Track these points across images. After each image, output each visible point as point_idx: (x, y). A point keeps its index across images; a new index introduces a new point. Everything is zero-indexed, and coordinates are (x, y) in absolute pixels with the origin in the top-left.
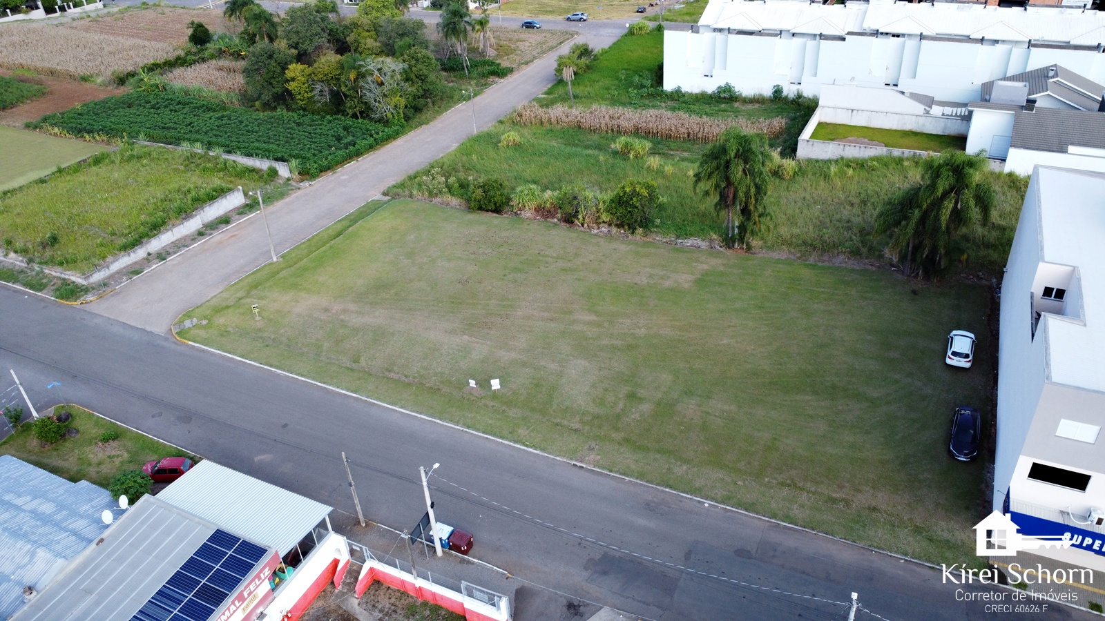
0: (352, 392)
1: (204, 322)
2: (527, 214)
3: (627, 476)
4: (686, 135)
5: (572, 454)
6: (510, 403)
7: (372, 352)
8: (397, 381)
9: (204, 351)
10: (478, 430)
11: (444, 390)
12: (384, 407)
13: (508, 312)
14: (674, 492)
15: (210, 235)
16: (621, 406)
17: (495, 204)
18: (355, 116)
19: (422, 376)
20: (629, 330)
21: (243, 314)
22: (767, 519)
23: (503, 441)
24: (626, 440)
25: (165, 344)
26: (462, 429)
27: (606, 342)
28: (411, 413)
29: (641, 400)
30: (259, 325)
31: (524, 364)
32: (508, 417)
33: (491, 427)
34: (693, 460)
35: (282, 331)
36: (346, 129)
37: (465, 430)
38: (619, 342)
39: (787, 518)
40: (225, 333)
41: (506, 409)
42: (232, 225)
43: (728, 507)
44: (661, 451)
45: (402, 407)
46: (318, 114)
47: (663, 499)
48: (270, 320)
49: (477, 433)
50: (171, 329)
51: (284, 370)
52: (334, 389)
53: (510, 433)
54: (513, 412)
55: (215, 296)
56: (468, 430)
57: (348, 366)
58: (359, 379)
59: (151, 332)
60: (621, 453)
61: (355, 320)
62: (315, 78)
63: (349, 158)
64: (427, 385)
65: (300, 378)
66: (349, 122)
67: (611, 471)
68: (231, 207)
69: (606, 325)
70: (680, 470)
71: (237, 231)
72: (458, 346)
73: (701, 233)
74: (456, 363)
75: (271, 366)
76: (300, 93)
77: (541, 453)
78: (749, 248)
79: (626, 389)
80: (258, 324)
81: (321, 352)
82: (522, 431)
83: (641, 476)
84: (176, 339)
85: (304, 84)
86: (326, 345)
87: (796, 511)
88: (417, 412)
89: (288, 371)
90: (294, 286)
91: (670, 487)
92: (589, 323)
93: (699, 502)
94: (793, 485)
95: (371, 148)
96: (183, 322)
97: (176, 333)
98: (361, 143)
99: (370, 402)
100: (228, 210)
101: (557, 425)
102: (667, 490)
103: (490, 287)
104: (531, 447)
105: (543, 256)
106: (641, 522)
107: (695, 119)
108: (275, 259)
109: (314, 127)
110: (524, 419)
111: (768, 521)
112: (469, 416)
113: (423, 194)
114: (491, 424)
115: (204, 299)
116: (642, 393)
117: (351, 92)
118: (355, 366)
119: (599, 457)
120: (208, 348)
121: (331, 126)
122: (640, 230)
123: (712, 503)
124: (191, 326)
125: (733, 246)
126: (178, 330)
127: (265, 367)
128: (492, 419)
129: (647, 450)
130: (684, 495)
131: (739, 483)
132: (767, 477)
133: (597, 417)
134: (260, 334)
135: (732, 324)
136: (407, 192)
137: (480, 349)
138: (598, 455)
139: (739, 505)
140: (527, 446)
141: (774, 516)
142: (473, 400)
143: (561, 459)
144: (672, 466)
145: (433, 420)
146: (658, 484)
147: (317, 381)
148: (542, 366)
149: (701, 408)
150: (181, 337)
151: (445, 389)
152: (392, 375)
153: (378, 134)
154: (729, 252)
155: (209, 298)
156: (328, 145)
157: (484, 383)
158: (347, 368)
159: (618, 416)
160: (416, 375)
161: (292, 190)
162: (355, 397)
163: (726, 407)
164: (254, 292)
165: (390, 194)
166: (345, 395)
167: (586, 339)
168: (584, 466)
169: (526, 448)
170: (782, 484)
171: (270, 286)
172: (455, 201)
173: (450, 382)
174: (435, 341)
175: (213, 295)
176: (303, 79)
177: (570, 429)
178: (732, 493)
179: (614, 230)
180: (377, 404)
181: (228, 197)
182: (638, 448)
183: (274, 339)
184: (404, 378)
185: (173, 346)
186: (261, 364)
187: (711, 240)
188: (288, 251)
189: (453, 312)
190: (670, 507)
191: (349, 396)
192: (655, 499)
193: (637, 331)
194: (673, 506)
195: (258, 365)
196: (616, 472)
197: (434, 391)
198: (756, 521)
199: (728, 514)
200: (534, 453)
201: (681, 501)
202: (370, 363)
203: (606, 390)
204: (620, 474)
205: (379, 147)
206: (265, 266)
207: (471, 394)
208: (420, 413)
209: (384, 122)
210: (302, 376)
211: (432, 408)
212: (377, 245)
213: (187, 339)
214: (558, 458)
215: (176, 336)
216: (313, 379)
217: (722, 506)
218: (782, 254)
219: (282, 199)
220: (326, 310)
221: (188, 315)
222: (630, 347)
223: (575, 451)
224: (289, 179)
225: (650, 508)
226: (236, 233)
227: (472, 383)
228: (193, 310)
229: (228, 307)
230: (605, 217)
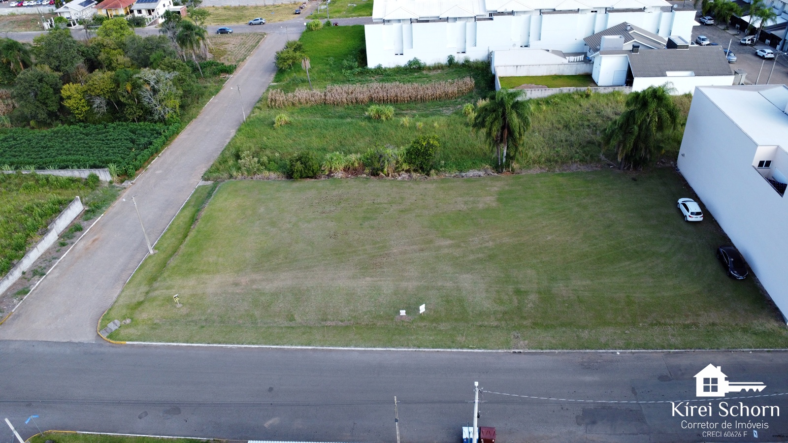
0: (306, 345)
1: (128, 321)
2: (340, 174)
3: (556, 349)
4: (409, 99)
5: (507, 344)
6: (436, 320)
7: (301, 309)
8: (335, 327)
9: (145, 346)
10: (427, 347)
11: (378, 324)
12: (341, 350)
13: (386, 252)
14: (593, 351)
15: (72, 243)
16: (516, 301)
17: (313, 171)
18: (134, 121)
19: (355, 317)
20: (481, 244)
21: (162, 305)
22: (661, 351)
23: (452, 350)
24: (535, 325)
25: (102, 350)
26: (415, 349)
27: (472, 257)
28: (366, 349)
29: (526, 293)
30: (184, 311)
31: (428, 288)
32: (440, 330)
33: (436, 342)
34: (587, 325)
35: (209, 311)
36: (133, 132)
37: (418, 350)
38: (481, 255)
39: (670, 346)
40: (154, 327)
41: (436, 325)
42: (87, 231)
43: (633, 351)
44: (563, 325)
45: (356, 346)
46: (100, 123)
47: (589, 358)
48: (192, 304)
49: (429, 350)
50: (98, 335)
51: (234, 344)
52: (289, 347)
53: (453, 342)
54: (443, 326)
55: (119, 296)
56: (420, 350)
57: (287, 325)
58: (304, 333)
59: (80, 343)
60: (539, 334)
61: (269, 287)
62: (93, 94)
63: (152, 155)
64: (363, 323)
65: (253, 346)
66: (132, 126)
67: (542, 349)
68: (75, 216)
69: (462, 244)
70: (585, 334)
71: (95, 235)
72: (368, 287)
73: (474, 166)
74: (376, 300)
75: (220, 343)
76: (78, 109)
77: (485, 351)
78: (513, 170)
79: (510, 288)
80: (182, 310)
81: (256, 320)
82: (459, 338)
83: (564, 346)
84: (110, 342)
85: (80, 100)
86: (257, 313)
87: (673, 341)
88: (371, 347)
89: (238, 343)
90: (191, 271)
91: (588, 348)
92: (450, 246)
93: (612, 353)
94: (659, 324)
95: (164, 144)
96: (106, 326)
97: (108, 337)
98: (157, 142)
99: (327, 350)
100: (73, 219)
101: (481, 326)
102: (588, 351)
103: (358, 236)
104: (476, 348)
105: (378, 204)
106: (588, 378)
107: (408, 86)
108: (152, 252)
109: (104, 135)
110: (454, 329)
111: (662, 352)
112: (413, 338)
113: (242, 175)
114: (434, 340)
115: (111, 302)
116: (523, 287)
117: (130, 101)
118: (292, 324)
119: (526, 342)
120: (149, 343)
121: (117, 131)
122: (433, 172)
123: (622, 351)
124: (117, 327)
125: (502, 171)
126: (107, 334)
127: (215, 345)
128: (430, 336)
129: (553, 327)
130: (601, 351)
131: (626, 332)
132: (639, 323)
133: (505, 313)
134: (190, 319)
135: (544, 225)
136: (226, 175)
137: (387, 286)
138: (525, 340)
139: (637, 347)
140: (471, 348)
141: (663, 348)
142: (407, 325)
143: (502, 351)
144: (578, 333)
145: (388, 349)
146: (579, 349)
147: (269, 345)
148: (441, 286)
149: (569, 288)
150: (115, 340)
151: (380, 323)
152: (329, 323)
153: (164, 131)
154: (502, 176)
155: (114, 299)
156: (128, 148)
157: (412, 309)
158: (288, 328)
159: (519, 309)
160: (350, 318)
161: (119, 190)
162: (311, 349)
163: (584, 283)
164: (156, 285)
165: (211, 178)
166: (301, 349)
167: (457, 258)
168: (522, 351)
169: (472, 350)
170: (652, 325)
171: (169, 276)
172: (273, 175)
173: (381, 316)
174: (347, 288)
175: (116, 295)
176: (79, 96)
177: (492, 327)
178: (628, 340)
179: (414, 175)
180: (333, 350)
181: (71, 207)
182: (547, 327)
183: (206, 320)
184: (340, 323)
185: (113, 350)
186: (209, 343)
187: (485, 170)
188: (158, 243)
189: (342, 262)
190: (597, 362)
191: (305, 349)
192: (584, 360)
193: (487, 244)
194: (599, 361)
195: (206, 345)
196: (546, 349)
197: (371, 327)
198: (654, 354)
199: (635, 355)
200: (480, 352)
201: (601, 356)
202: (305, 318)
203: (498, 292)
204: (550, 349)
205: (168, 142)
206: (146, 260)
207: (402, 321)
208: (374, 347)
209: (162, 120)
210: (253, 344)
211: (380, 340)
212: (238, 222)
213: (122, 341)
214: (500, 351)
215: (109, 340)
216: (266, 344)
217: (629, 351)
218: (535, 171)
219: (116, 199)
220: (236, 284)
221: (106, 317)
222: (491, 258)
223: (508, 342)
224: (111, 182)
225: (588, 367)
226: (96, 237)
227: (403, 313)
228: (108, 314)
229: (140, 303)
230: (405, 166)
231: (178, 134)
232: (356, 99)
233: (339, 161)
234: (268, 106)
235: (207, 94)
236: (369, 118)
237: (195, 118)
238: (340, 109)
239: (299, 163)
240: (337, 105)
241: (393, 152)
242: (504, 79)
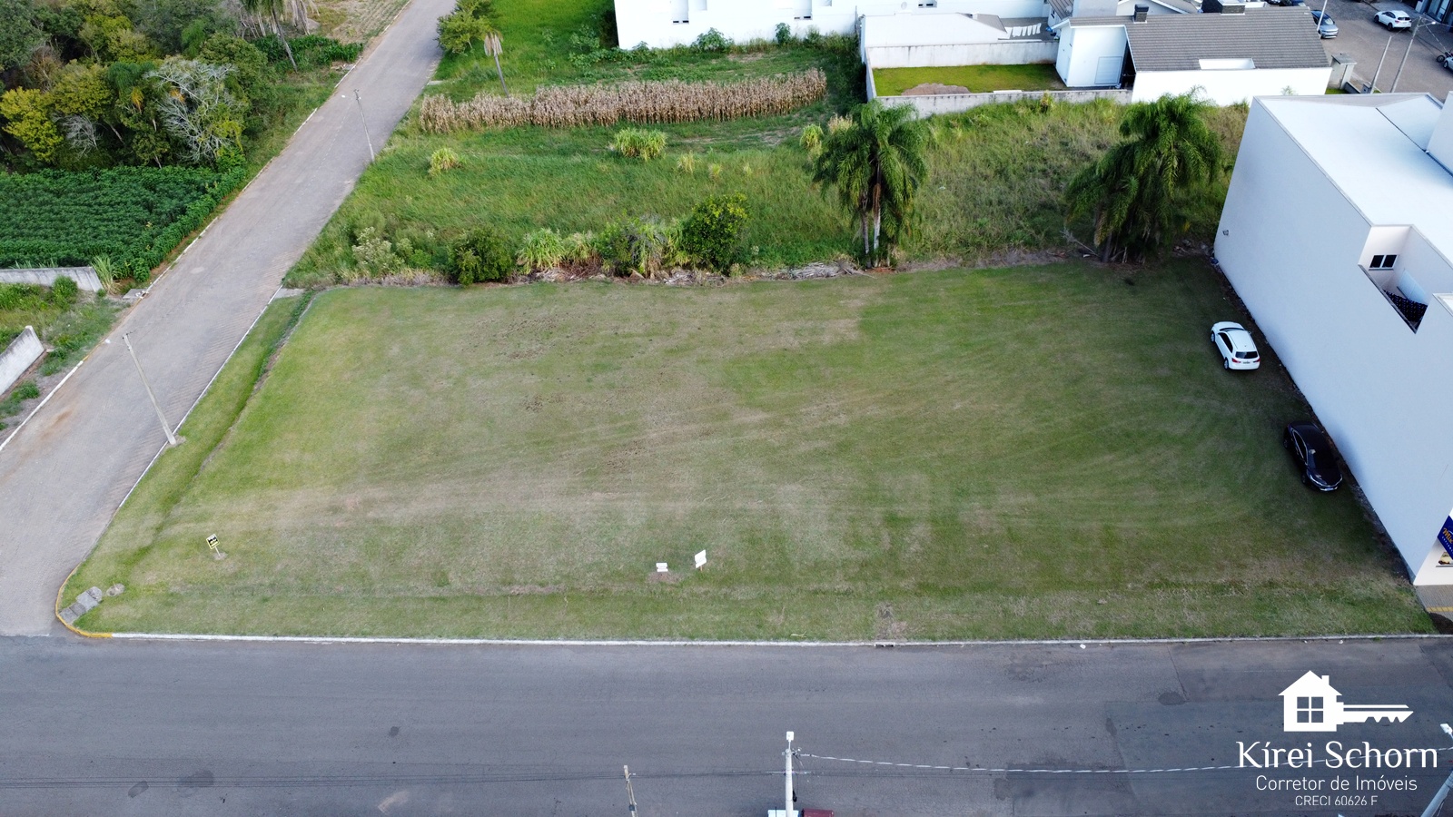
0: (469, 637)
1: (118, 589)
2: (553, 274)
3: (960, 639)
4: (697, 114)
5: (865, 630)
6: (728, 581)
7: (462, 560)
8: (530, 597)
9: (149, 642)
10: (708, 638)
11: (615, 590)
12: (538, 645)
13: (635, 438)
14: (1033, 642)
15: (16, 424)
16: (886, 539)
17: (499, 268)
18: (153, 163)
19: (568, 576)
20: (824, 420)
21: (187, 556)
22: (1166, 641)
23: (758, 644)
24: (924, 588)
25: (64, 650)
26: (684, 643)
27: (804, 448)
28: (588, 643)
29: (908, 521)
30: (230, 566)
31: (714, 514)
32: (736, 602)
33: (726, 627)
34: (1025, 588)
35: (279, 567)
36: (151, 187)
37: (690, 643)
38: (822, 444)
39: (1185, 631)
40: (170, 600)
41: (729, 591)
42: (48, 398)
43: (1112, 641)
44: (977, 588)
45: (568, 638)
46: (85, 169)
47: (1025, 657)
48: (245, 553)
49: (711, 643)
50: (57, 619)
51: (326, 635)
52: (435, 641)
53: (759, 626)
54: (742, 593)
55: (104, 535)
56: (694, 643)
57: (433, 595)
58: (466, 611)
59: (19, 637)
60: (929, 608)
61: (399, 515)
62: (66, 111)
63: (186, 235)
64: (584, 589)
65: (363, 640)
66: (149, 174)
67: (934, 640)
68: (25, 366)
69: (787, 421)
70: (1020, 607)
71: (63, 406)
72: (596, 512)
73: (818, 254)
74: (610, 540)
75: (298, 634)
76: (38, 140)
77: (823, 644)
78: (894, 264)
79: (877, 512)
80: (224, 566)
81: (371, 585)
82: (773, 619)
83: (977, 633)
84: (80, 635)
85: (42, 123)
86: (374, 570)
87: (1191, 619)
88: (598, 638)
89: (334, 634)
90: (247, 482)
91: (1024, 636)
92: (762, 425)
93: (1071, 645)
94: (1165, 584)
95: (211, 211)
96: (74, 600)
97: (76, 624)
98: (195, 207)
99: (510, 645)
100: (21, 373)
101: (816, 592)
102: (1023, 642)
103: (581, 405)
104: (803, 639)
105: (625, 337)
106: (1021, 700)
107: (696, 88)
108: (173, 441)
109: (92, 194)
110: (763, 598)
111: (1168, 643)
112: (681, 618)
113: (361, 275)
114: (722, 622)
115: (87, 547)
116: (902, 510)
117: (141, 124)
118: (444, 592)
119: (904, 624)
120: (157, 636)
121: (119, 184)
122: (736, 267)
123: (1090, 641)
124: (95, 603)
125: (872, 264)
126: (75, 618)
127: (288, 638)
128: (716, 613)
129: (958, 592)
130: (1049, 642)
131: (1100, 602)
132: (1127, 582)
133: (864, 565)
134: (241, 584)
135: (949, 378)
136: (329, 276)
137: (634, 510)
138: (901, 620)
139: (1120, 633)
140: (796, 639)
141: (1171, 634)
142: (671, 592)
143: (856, 644)
144: (1005, 605)
145: (631, 643)
146: (1006, 638)
147: (396, 636)
148: (741, 509)
149: (993, 510)
150: (90, 629)
151: (617, 588)
152: (516, 589)
153: (212, 186)
154: (872, 275)
155: (94, 542)
156: (138, 221)
157: (680, 559)
158: (435, 599)
159: (892, 554)
160: (558, 578)
161: (117, 310)
162: (480, 645)
163: (1022, 500)
164: (177, 511)
165: (300, 284)
166: (459, 645)
167: (774, 450)
168: (894, 644)
169: (796, 643)
170: (1151, 586)
171: (203, 493)
172: (421, 276)
173: (618, 574)
174: (554, 515)
175: (98, 534)
176: (39, 114)
177: (838, 594)
178: (1103, 619)
179: (700, 275)
180: (523, 645)
181: (15, 349)
182: (945, 593)
183: (272, 585)
184: (539, 589)
185: (84, 651)
186: (276, 635)
187: (840, 264)
188: (187, 421)
189: (548, 460)
190: (1041, 666)
191: (467, 645)
192: (1016, 661)
193: (835, 421)
194: (1045, 663)
195: (271, 639)
196: (942, 638)
197: (598, 596)
198: (1153, 648)
199: (1116, 649)
200: (812, 647)
201: (1050, 653)
202: (469, 580)
203: (852, 520)
204: (950, 639)
205: (221, 207)
206: (161, 457)
207: (662, 584)
208: (604, 638)
209: (209, 162)
210: (364, 635)
211: (615, 625)
212: (346, 376)
213: (103, 631)
214: (851, 644)
215: (77, 630)
216: (389, 635)
217: (1104, 641)
218: (937, 264)
219: (110, 329)
220: (335, 510)
221: (76, 583)
222: (843, 447)
223: (868, 626)
224: (101, 294)
225: (1021, 676)
226: (64, 410)
227: (662, 567)
228: (78, 574)
229: (144, 551)
230: (682, 258)
231: (240, 189)
232: (593, 114)
233: (549, 248)
234: (421, 131)
235: (301, 104)
236: (617, 155)
237: (277, 155)
238: (562, 135)
239: (470, 252)
240: (557, 127)
241: (657, 230)
242: (884, 72)
